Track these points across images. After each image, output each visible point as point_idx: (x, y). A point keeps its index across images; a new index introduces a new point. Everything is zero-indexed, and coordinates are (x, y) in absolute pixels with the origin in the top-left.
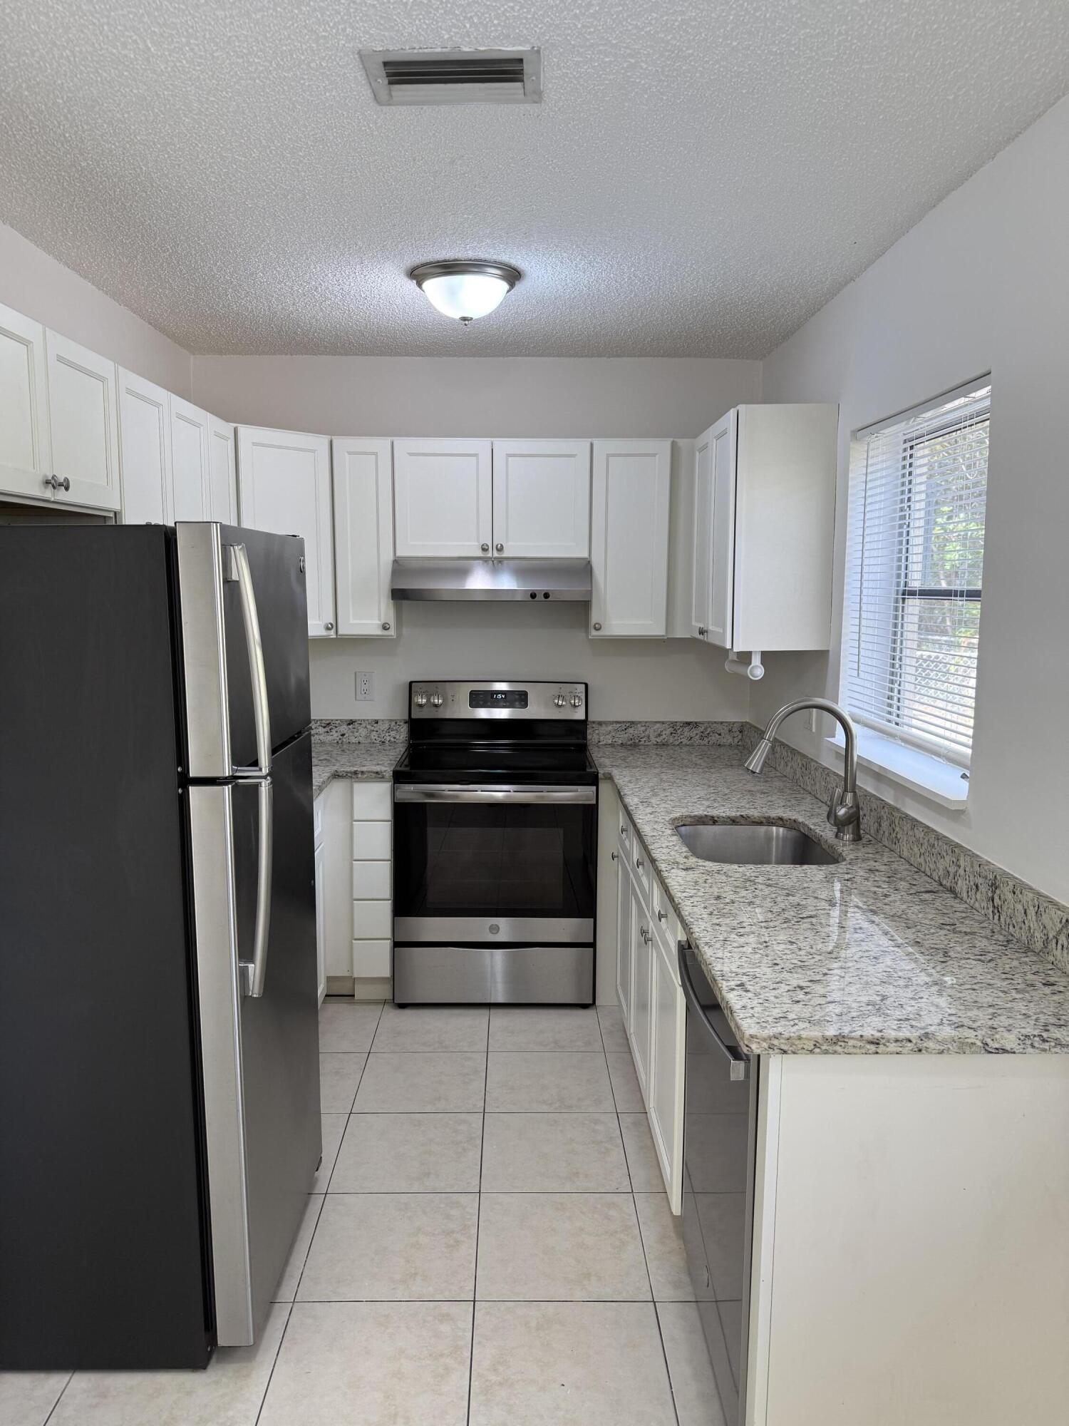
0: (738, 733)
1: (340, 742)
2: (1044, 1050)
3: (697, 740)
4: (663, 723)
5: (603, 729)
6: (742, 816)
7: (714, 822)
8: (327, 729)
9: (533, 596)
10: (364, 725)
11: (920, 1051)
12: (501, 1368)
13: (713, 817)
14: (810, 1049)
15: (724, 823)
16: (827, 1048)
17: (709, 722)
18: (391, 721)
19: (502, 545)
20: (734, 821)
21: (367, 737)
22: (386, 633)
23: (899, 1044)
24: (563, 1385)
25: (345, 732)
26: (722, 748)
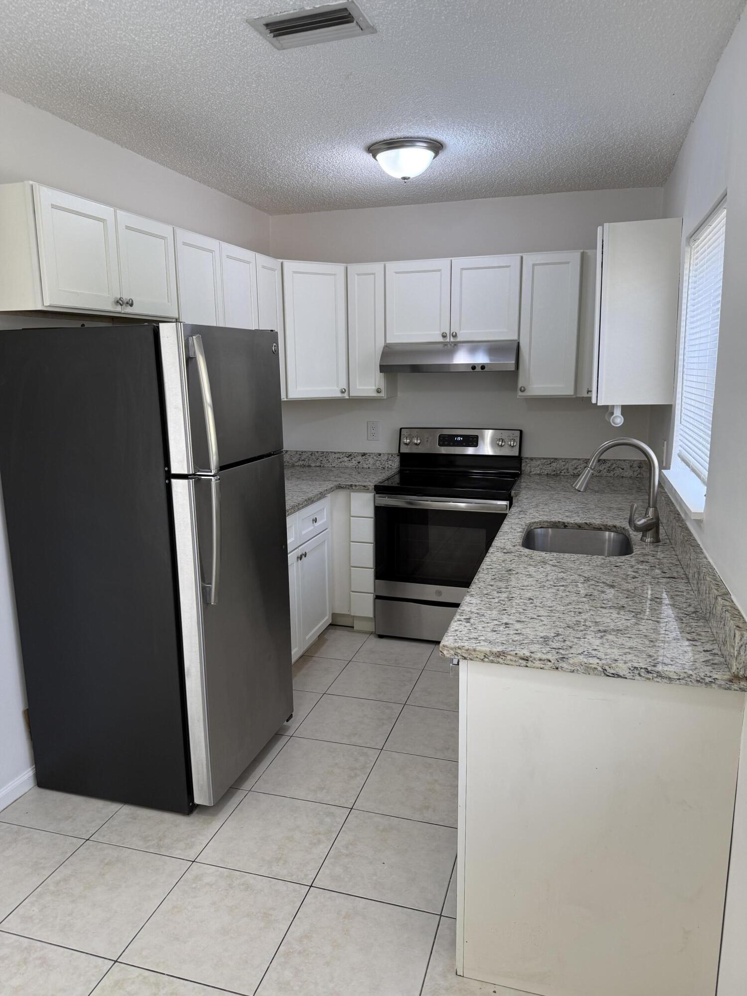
0: (638, 468)
1: (357, 467)
2: (649, 679)
3: (604, 473)
4: (579, 460)
5: (534, 463)
6: (586, 523)
7: (565, 527)
8: (349, 458)
9: (474, 367)
10: (372, 456)
11: (557, 668)
12: (350, 847)
13: (564, 523)
14: (481, 658)
15: (573, 528)
16: (493, 659)
17: (614, 460)
18: (388, 454)
19: (456, 334)
20: (580, 527)
21: (374, 464)
22: (379, 395)
23: (542, 662)
24: (384, 863)
25: (360, 460)
26: (624, 479)
